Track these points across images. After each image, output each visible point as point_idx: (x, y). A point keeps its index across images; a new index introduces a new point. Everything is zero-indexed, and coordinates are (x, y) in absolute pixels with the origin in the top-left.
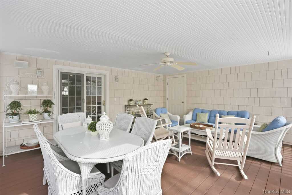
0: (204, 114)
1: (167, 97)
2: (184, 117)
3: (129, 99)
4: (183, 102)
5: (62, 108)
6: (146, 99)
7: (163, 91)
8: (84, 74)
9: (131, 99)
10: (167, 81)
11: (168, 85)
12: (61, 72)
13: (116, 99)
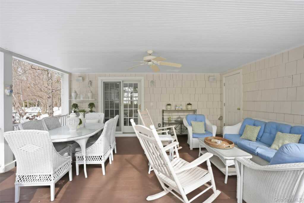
0: (256, 127)
1: (224, 102)
2: (223, 129)
3: (167, 104)
4: (239, 109)
5: (105, 109)
6: (190, 104)
7: (220, 94)
8: (120, 82)
9: (168, 103)
10: (224, 82)
11: (225, 86)
12: (104, 82)
13: (152, 104)
